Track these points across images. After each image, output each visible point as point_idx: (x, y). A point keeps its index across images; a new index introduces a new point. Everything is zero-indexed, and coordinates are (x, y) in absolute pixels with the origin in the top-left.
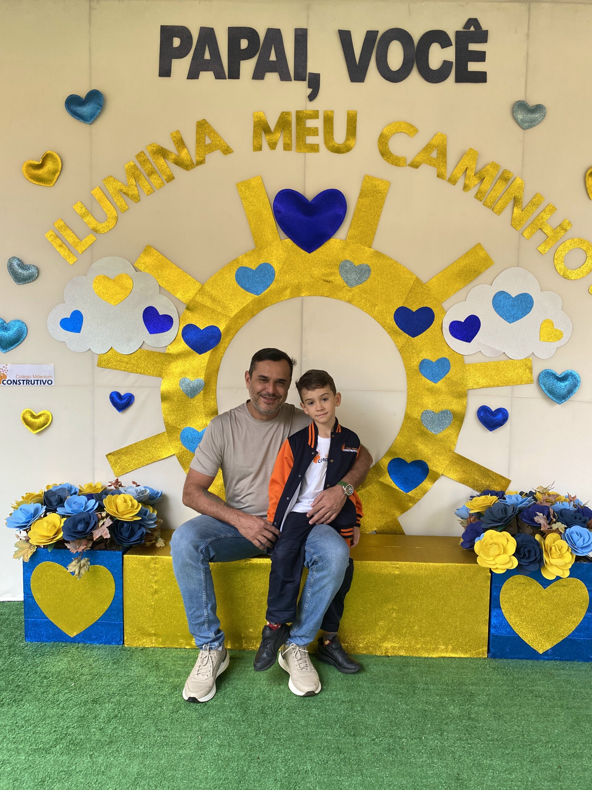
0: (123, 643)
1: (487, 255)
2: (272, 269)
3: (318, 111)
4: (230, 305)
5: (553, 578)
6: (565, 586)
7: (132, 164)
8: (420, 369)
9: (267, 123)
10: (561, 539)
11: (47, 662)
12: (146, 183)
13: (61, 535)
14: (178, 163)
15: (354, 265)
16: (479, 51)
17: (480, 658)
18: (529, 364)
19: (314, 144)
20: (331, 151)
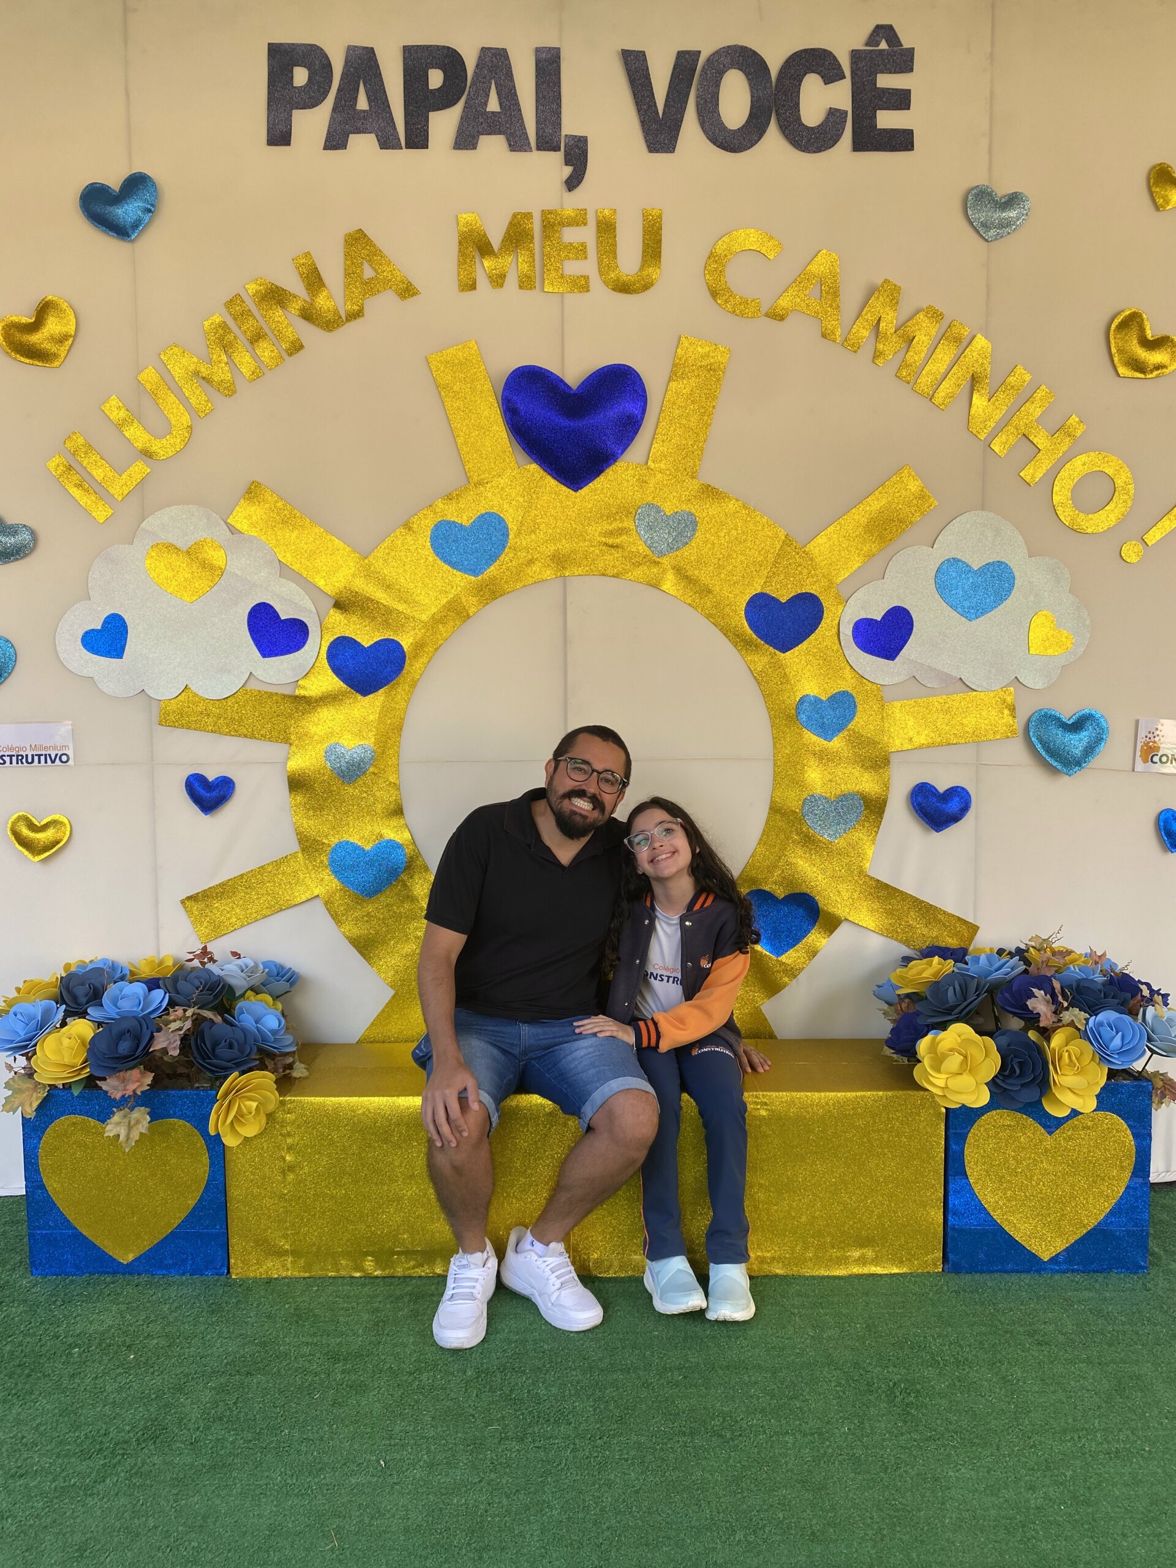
0: (228, 1272)
1: (923, 487)
2: (502, 525)
3: (585, 210)
4: (422, 597)
5: (1066, 1113)
6: (1088, 1128)
7: (217, 319)
8: (798, 714)
9: (485, 236)
10: (1081, 1039)
11: (78, 1315)
12: (247, 358)
14: (310, 316)
15: (665, 514)
16: (897, 90)
17: (928, 1273)
18: (1009, 699)
19: (579, 275)
20: (614, 289)
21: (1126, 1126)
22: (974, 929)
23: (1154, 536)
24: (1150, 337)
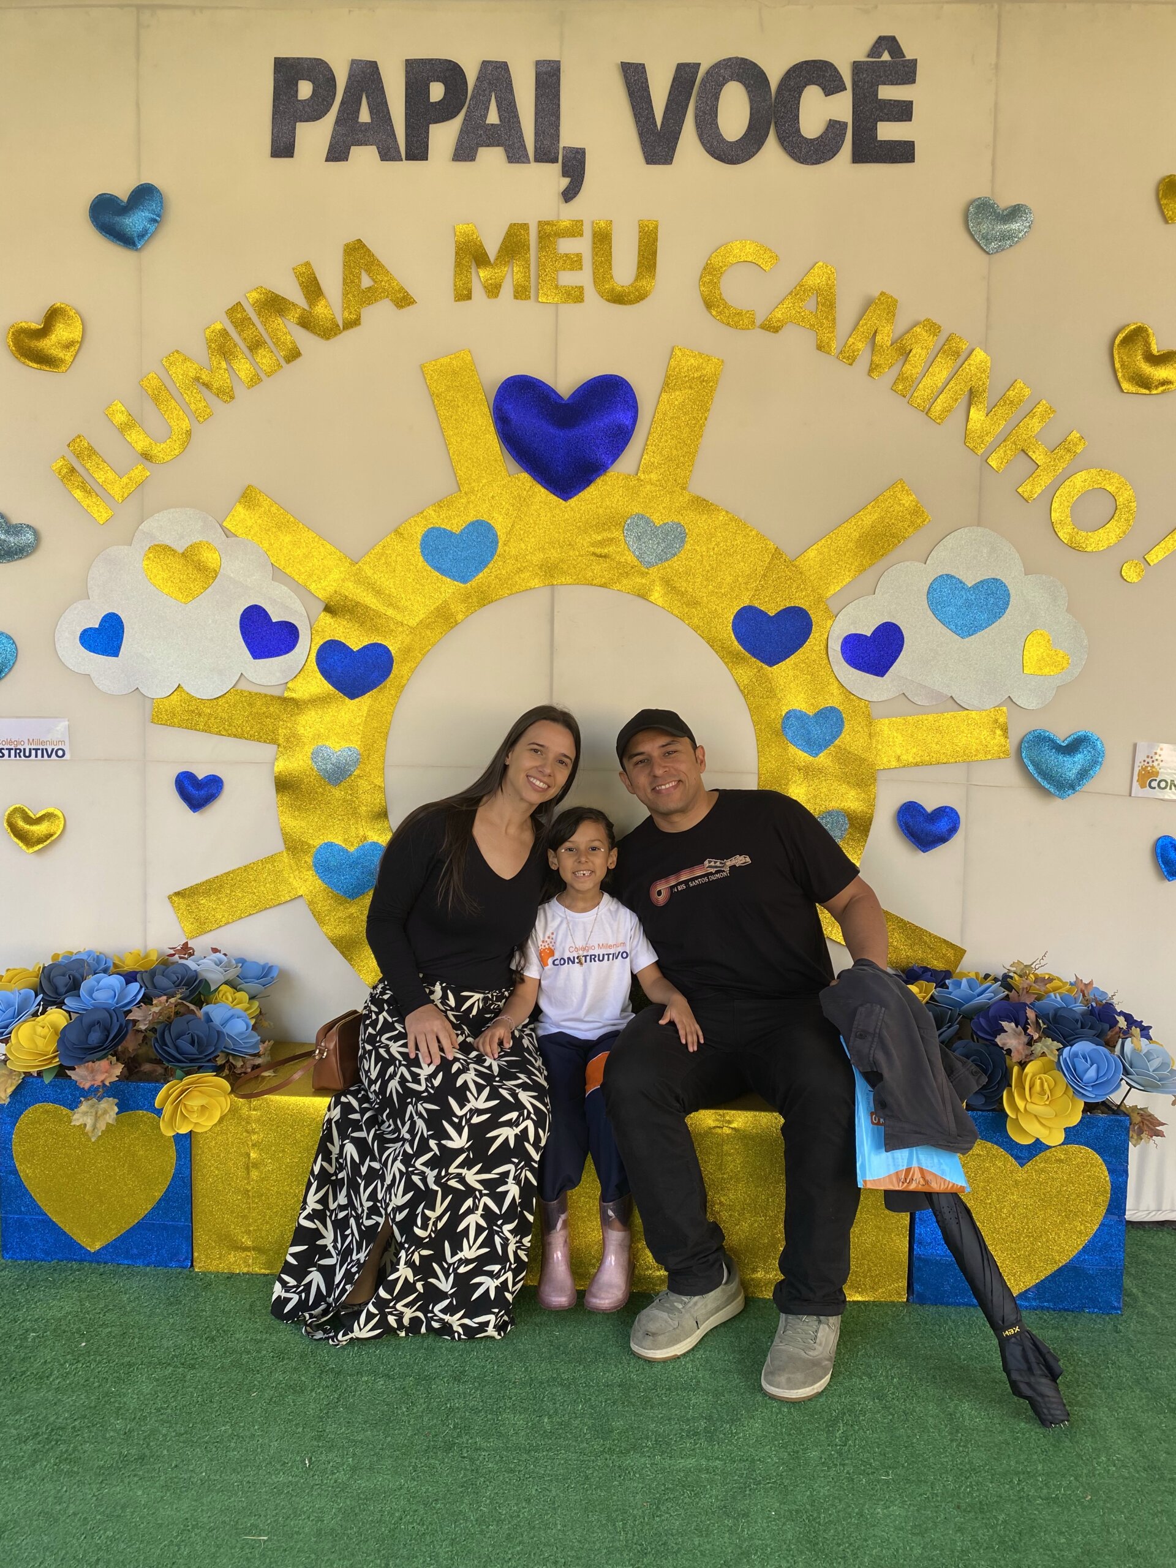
0: (192, 1265)
1: (918, 502)
2: (491, 532)
3: (581, 221)
4: (411, 602)
5: (1029, 1142)
6: (1060, 1161)
7: (218, 326)
8: (784, 728)
9: (481, 246)
10: (1054, 1070)
11: (38, 1301)
12: (247, 365)
14: (309, 324)
15: (654, 525)
16: (899, 101)
17: (893, 1302)
18: (1002, 720)
19: (574, 285)
20: (608, 301)
21: (1101, 1161)
22: (960, 952)
23: (1156, 556)
24: (1155, 352)
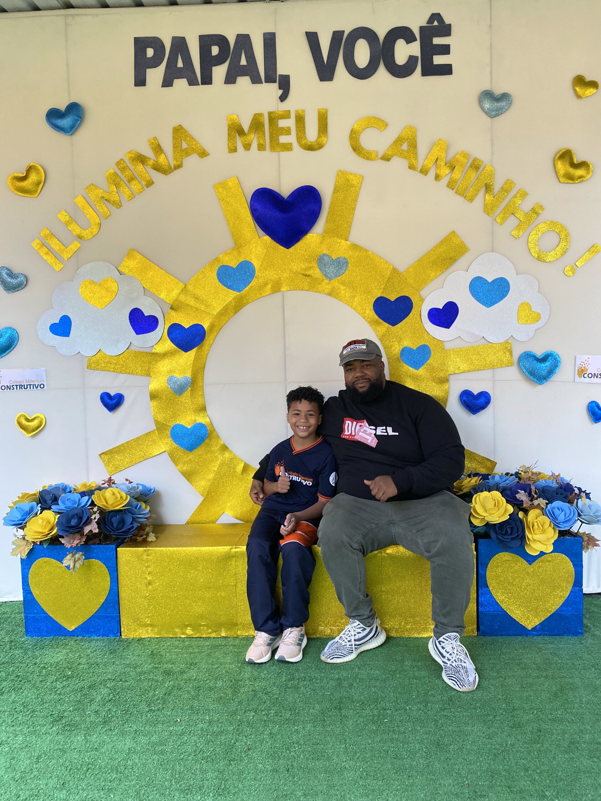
0: (121, 635)
1: (462, 241)
2: (251, 266)
3: (289, 111)
4: (213, 303)
5: (538, 553)
6: (549, 561)
7: (112, 171)
8: (401, 357)
9: (241, 125)
10: (543, 515)
11: (46, 654)
12: (127, 190)
13: (55, 531)
14: (157, 168)
15: (332, 259)
16: (443, 45)
17: (470, 636)
18: (509, 347)
19: (287, 142)
20: (305, 149)
21: (569, 560)
22: (494, 464)
23: (581, 263)
24: (575, 162)
